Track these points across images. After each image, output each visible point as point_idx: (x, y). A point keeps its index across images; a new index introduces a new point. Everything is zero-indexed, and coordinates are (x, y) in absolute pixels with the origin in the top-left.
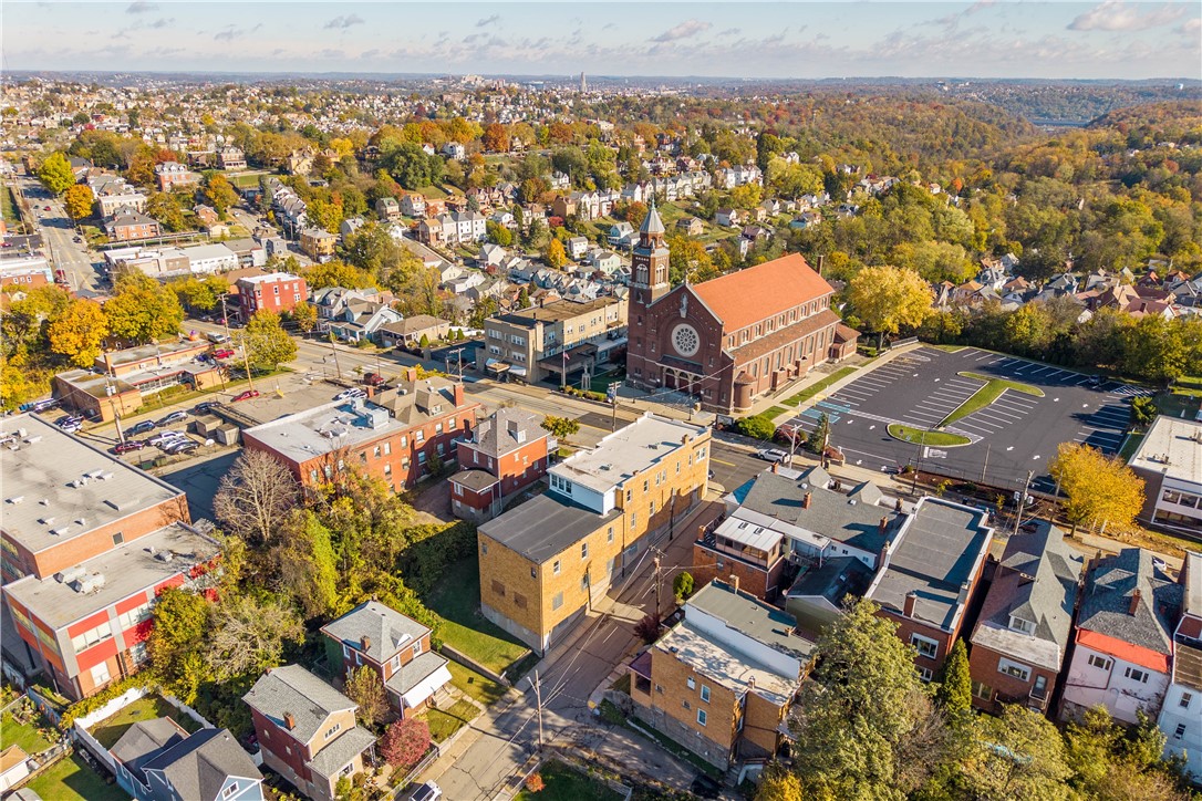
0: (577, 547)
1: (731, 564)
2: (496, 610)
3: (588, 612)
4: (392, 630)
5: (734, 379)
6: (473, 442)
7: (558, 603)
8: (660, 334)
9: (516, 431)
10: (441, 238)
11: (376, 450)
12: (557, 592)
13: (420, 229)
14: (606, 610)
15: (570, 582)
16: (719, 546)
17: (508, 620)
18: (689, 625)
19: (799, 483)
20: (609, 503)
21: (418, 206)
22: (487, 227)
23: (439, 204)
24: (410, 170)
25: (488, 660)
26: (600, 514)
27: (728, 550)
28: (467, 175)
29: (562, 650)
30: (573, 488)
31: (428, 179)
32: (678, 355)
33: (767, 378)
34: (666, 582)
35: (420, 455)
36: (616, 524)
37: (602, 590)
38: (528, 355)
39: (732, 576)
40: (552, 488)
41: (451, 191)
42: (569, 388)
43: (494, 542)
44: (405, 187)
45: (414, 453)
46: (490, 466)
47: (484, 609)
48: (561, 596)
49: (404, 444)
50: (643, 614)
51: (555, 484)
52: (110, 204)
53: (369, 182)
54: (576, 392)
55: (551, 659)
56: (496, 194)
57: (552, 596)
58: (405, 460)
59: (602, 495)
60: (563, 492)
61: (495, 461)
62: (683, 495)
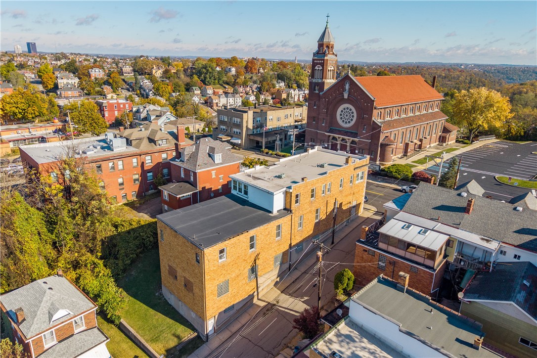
0: (244, 238)
1: (393, 263)
2: (172, 292)
3: (255, 301)
4: (52, 304)
5: (381, 141)
6: (181, 161)
7: (223, 289)
8: (329, 112)
9: (214, 153)
10: (219, 105)
11: (111, 164)
12: (222, 279)
13: (209, 101)
14: (271, 299)
15: (237, 271)
16: (381, 245)
17: (180, 302)
18: (353, 325)
19: (458, 192)
20: (278, 203)
21: (210, 91)
22: (242, 102)
23: (221, 91)
24: (208, 76)
25: (155, 340)
26: (270, 212)
27: (392, 249)
28: (235, 80)
29: (225, 335)
30: (250, 190)
31: (217, 81)
32: (341, 127)
33: (401, 146)
34: (327, 278)
35: (149, 174)
36: (285, 221)
37: (269, 281)
38: (242, 130)
39: (402, 273)
40: (234, 192)
41: (227, 87)
42: (267, 150)
43: (168, 229)
44: (205, 84)
45: (144, 173)
46: (192, 179)
47: (164, 290)
48: (227, 282)
49: (135, 164)
50: (305, 306)
51: (235, 188)
52: (62, 82)
53: (188, 80)
54: (271, 152)
55: (214, 343)
56: (248, 89)
57: (217, 282)
58: (137, 177)
59: (272, 194)
60: (242, 195)
61: (195, 174)
62: (344, 208)
